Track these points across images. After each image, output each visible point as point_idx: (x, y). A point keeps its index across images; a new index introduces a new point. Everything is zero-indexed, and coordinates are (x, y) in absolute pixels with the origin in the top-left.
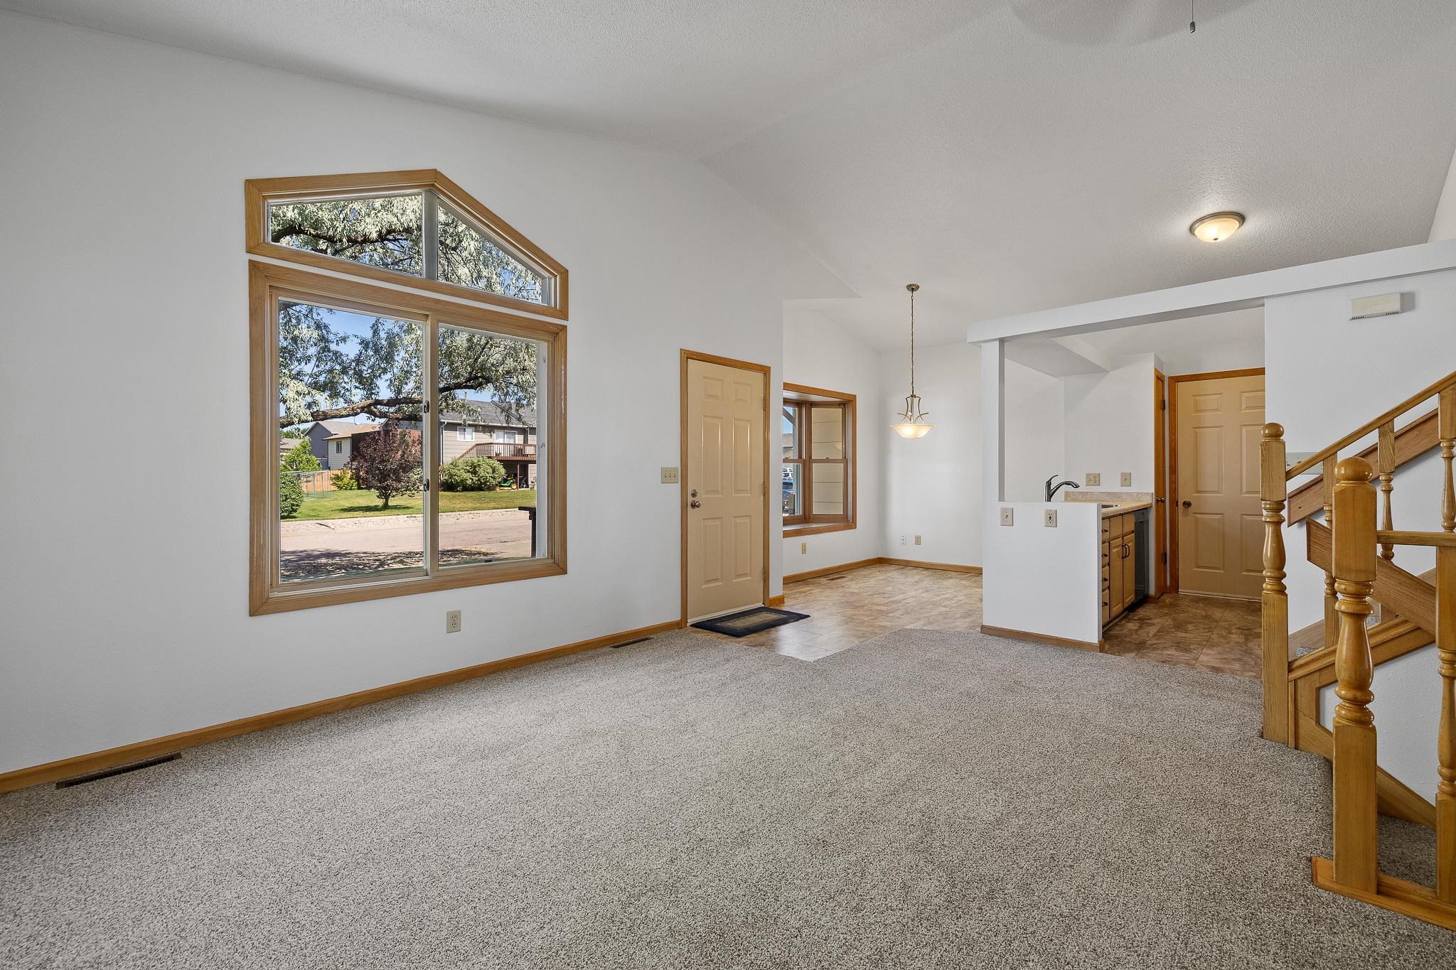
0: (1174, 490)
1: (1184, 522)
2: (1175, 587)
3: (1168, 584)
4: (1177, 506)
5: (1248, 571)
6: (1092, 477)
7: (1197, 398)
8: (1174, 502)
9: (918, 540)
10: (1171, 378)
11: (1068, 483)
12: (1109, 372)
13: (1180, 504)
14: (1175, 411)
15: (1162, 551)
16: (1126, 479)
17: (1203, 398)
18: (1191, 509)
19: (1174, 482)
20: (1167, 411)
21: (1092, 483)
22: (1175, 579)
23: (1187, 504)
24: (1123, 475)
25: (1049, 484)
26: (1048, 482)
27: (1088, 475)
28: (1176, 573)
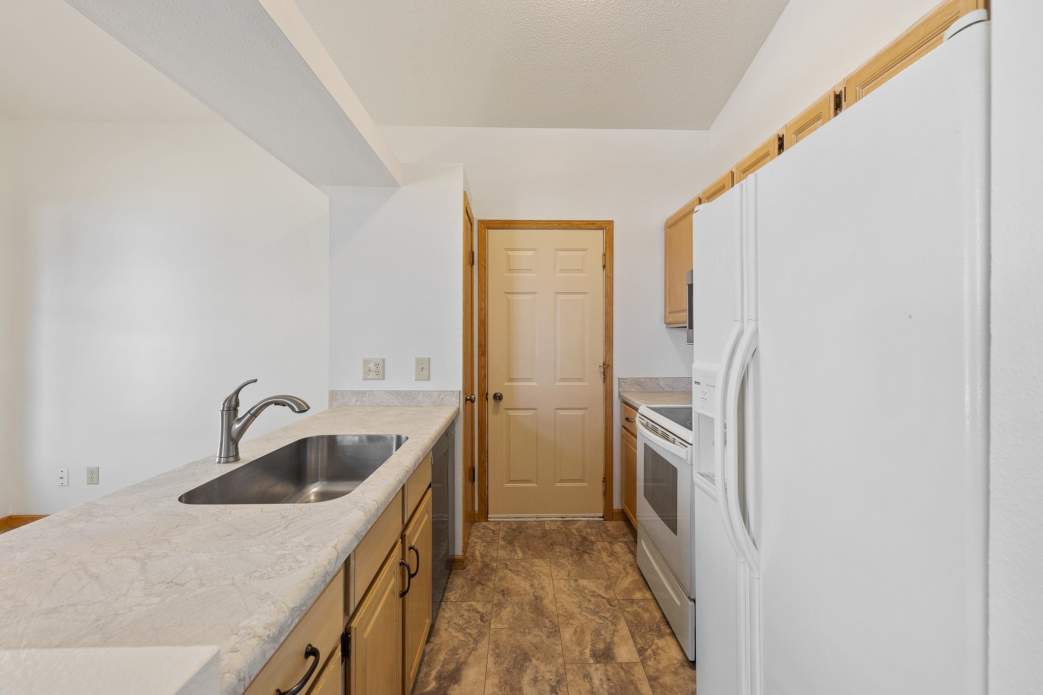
0: (483, 378)
1: (494, 421)
2: (484, 513)
3: (476, 509)
4: (487, 399)
5: (562, 481)
6: (372, 366)
7: (510, 253)
8: (484, 395)
9: (93, 476)
10: (481, 222)
11: (279, 402)
12: (400, 187)
13: (490, 397)
14: (485, 268)
15: (469, 465)
16: (424, 369)
17: (516, 253)
18: (504, 403)
19: (483, 367)
20: (476, 267)
21: (372, 375)
22: (484, 500)
23: (498, 398)
24: (419, 361)
25: (231, 407)
26: (229, 399)
27: (366, 362)
28: (485, 495)
